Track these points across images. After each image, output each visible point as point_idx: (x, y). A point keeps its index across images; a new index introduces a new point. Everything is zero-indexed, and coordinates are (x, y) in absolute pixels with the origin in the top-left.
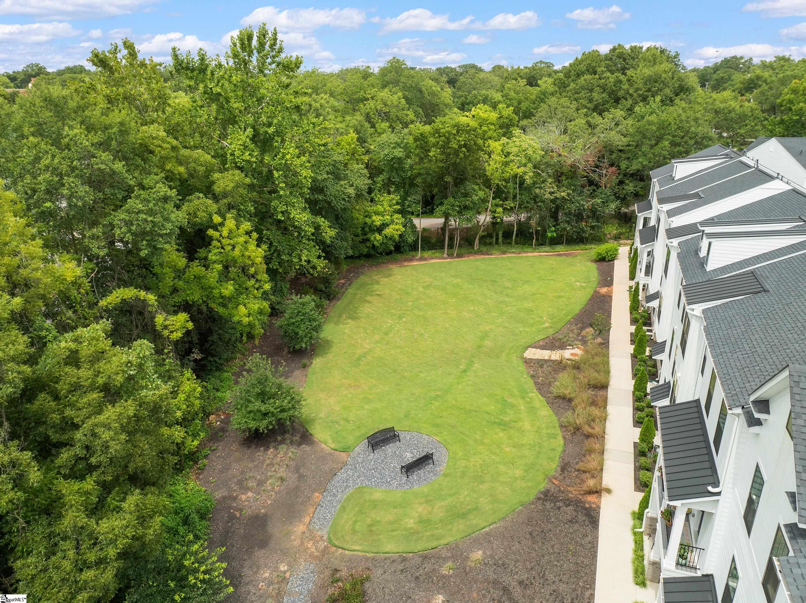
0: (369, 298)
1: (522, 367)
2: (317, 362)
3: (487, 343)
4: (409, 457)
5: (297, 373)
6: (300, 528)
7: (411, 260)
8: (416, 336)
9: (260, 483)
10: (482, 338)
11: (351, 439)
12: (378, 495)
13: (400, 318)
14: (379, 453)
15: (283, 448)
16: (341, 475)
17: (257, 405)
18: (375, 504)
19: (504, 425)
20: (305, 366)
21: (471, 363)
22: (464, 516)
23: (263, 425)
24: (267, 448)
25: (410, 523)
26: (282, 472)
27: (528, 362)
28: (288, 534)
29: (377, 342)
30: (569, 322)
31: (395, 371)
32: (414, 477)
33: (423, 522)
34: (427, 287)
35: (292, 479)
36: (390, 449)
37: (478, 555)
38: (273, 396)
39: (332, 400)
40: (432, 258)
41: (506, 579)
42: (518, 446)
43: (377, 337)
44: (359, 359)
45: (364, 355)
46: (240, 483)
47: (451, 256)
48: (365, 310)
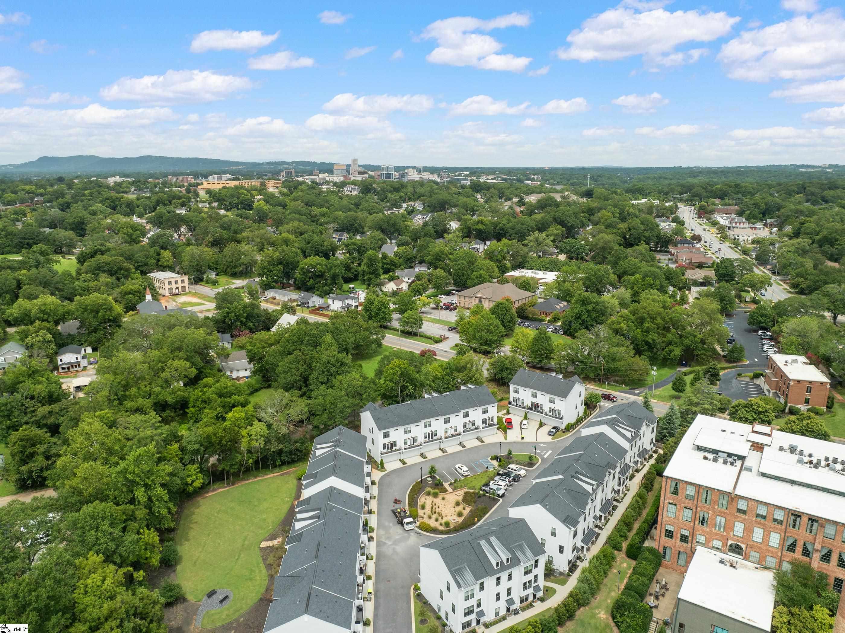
0: (191, 526)
1: (258, 552)
2: (179, 568)
3: (246, 543)
4: (221, 598)
5: (172, 575)
6: (192, 627)
7: (208, 492)
8: (217, 544)
9: (175, 618)
10: (244, 541)
11: (200, 597)
12: (213, 612)
13: (209, 535)
14: (211, 599)
15: (178, 605)
16: (200, 609)
17: (169, 594)
18: (213, 615)
19: (251, 579)
20: (174, 571)
21: (239, 556)
22: (238, 611)
23: (172, 600)
24: (173, 607)
25: (224, 617)
26: (181, 613)
27: (261, 549)
28: (189, 629)
29: (201, 552)
30: (279, 525)
31: (211, 565)
32: (223, 604)
33: (227, 615)
34: (218, 513)
35: (185, 614)
36: (214, 596)
37: (242, 619)
38: (174, 589)
39: (190, 583)
40: (219, 488)
41: (249, 623)
42: (254, 586)
43: (200, 549)
44: (195, 562)
45: (197, 560)
46: (168, 620)
47: (228, 485)
48: (192, 534)
